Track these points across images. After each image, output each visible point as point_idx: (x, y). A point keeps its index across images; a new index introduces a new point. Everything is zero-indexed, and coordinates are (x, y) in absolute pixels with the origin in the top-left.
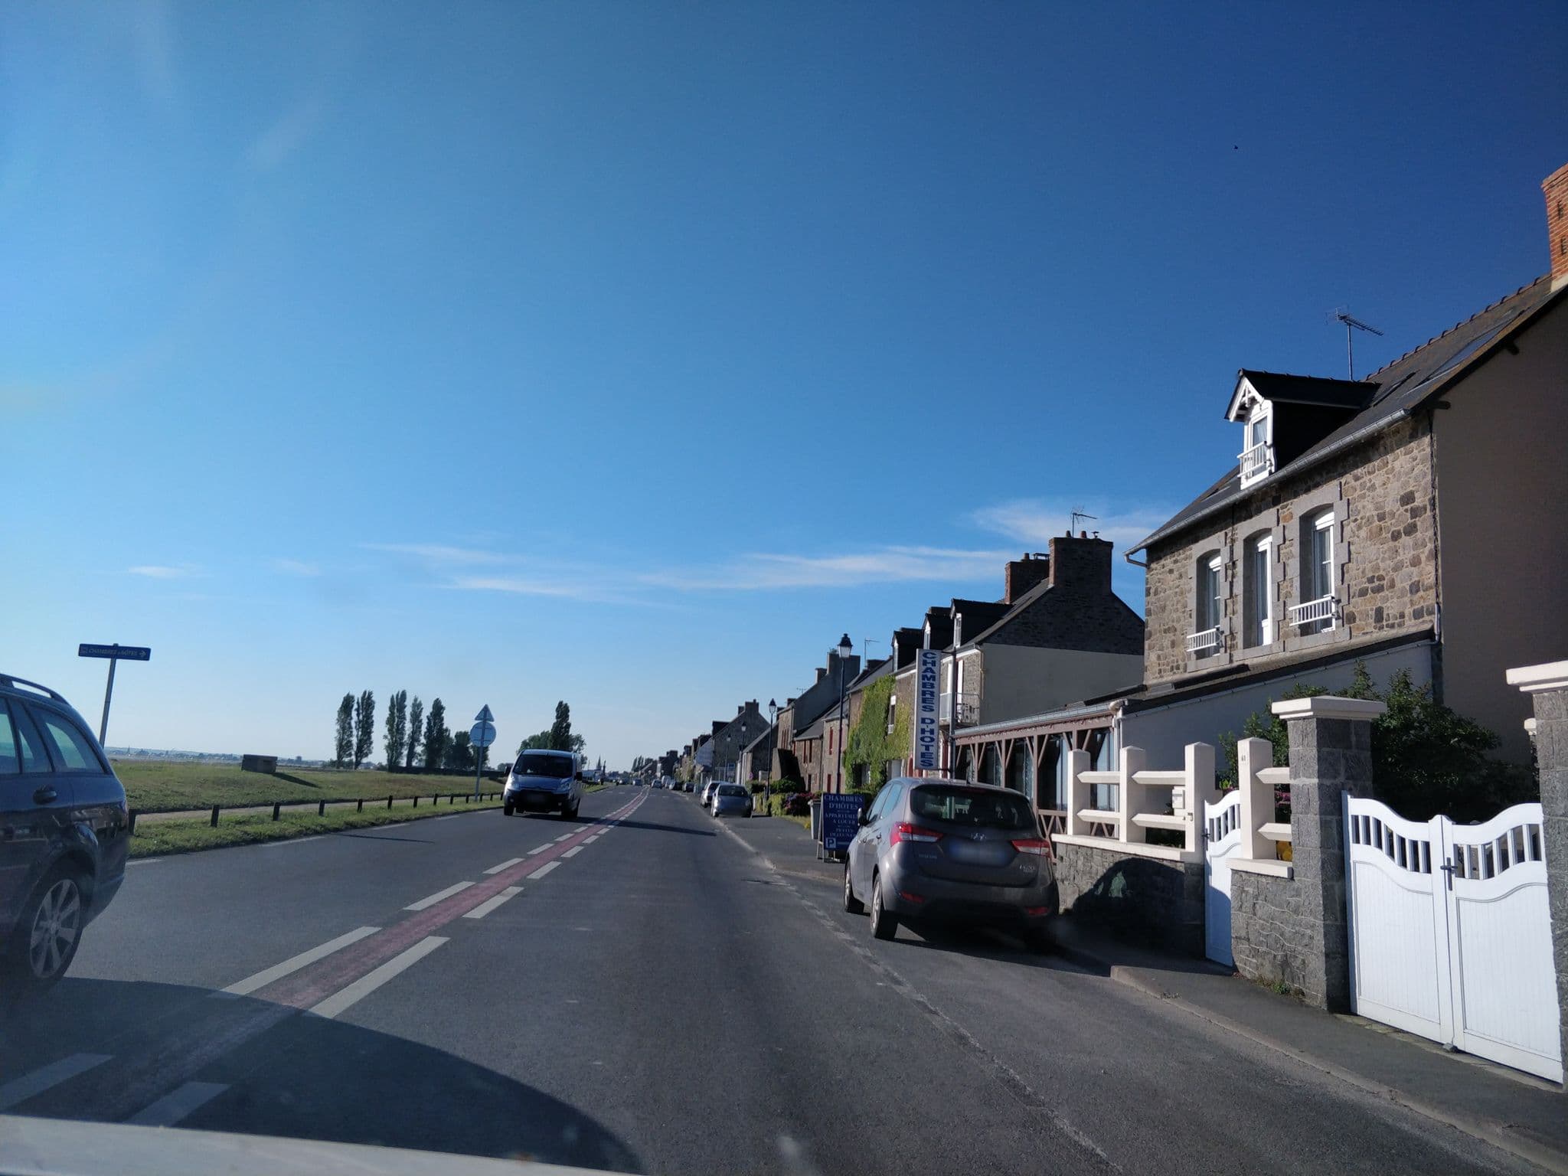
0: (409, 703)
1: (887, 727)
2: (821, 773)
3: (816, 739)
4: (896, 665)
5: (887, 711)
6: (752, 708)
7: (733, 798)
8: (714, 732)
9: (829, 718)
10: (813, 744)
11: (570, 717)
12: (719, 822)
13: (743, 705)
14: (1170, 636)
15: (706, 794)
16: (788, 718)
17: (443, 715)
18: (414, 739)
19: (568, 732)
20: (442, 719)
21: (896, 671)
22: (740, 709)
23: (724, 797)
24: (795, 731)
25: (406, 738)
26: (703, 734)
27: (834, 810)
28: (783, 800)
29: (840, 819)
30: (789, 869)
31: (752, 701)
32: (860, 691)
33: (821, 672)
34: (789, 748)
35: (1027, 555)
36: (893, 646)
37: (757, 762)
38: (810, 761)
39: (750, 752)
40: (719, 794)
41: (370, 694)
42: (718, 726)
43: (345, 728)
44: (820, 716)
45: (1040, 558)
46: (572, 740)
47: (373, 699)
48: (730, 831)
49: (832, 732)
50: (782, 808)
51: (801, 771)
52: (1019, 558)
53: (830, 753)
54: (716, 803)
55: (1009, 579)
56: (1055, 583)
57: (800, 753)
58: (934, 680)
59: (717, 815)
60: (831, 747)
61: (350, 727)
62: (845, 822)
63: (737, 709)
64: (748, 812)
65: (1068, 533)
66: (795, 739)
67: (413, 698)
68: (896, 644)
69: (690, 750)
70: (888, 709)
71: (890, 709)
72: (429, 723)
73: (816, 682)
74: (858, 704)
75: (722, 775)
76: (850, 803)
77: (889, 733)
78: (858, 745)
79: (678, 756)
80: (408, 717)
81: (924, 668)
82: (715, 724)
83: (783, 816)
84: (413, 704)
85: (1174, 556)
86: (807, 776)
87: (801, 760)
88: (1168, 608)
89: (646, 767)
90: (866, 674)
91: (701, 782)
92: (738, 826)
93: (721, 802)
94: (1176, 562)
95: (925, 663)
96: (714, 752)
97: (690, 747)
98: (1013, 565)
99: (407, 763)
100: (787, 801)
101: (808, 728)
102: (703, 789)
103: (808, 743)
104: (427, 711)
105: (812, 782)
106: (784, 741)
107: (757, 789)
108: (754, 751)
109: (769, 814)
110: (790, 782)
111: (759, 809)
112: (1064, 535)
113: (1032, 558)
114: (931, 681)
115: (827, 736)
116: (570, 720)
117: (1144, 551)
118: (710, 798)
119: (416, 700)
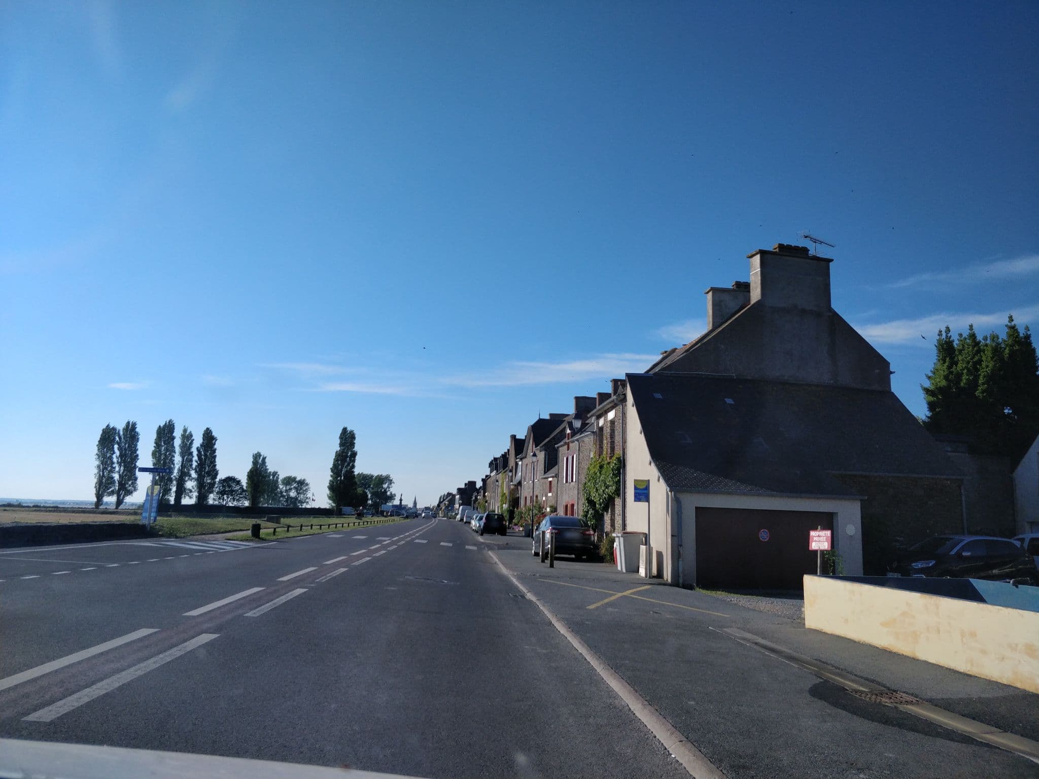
0: (178, 434)
11: (356, 445)
17: (215, 447)
18: (184, 474)
20: (214, 451)
25: (176, 473)
41: (134, 425)
43: (105, 462)
47: (137, 430)
61: (113, 463)
67: (182, 428)
72: (199, 456)
79: (476, 485)
80: (178, 449)
84: (182, 435)
99: (175, 500)
104: (198, 441)
116: (356, 449)
119: (185, 430)
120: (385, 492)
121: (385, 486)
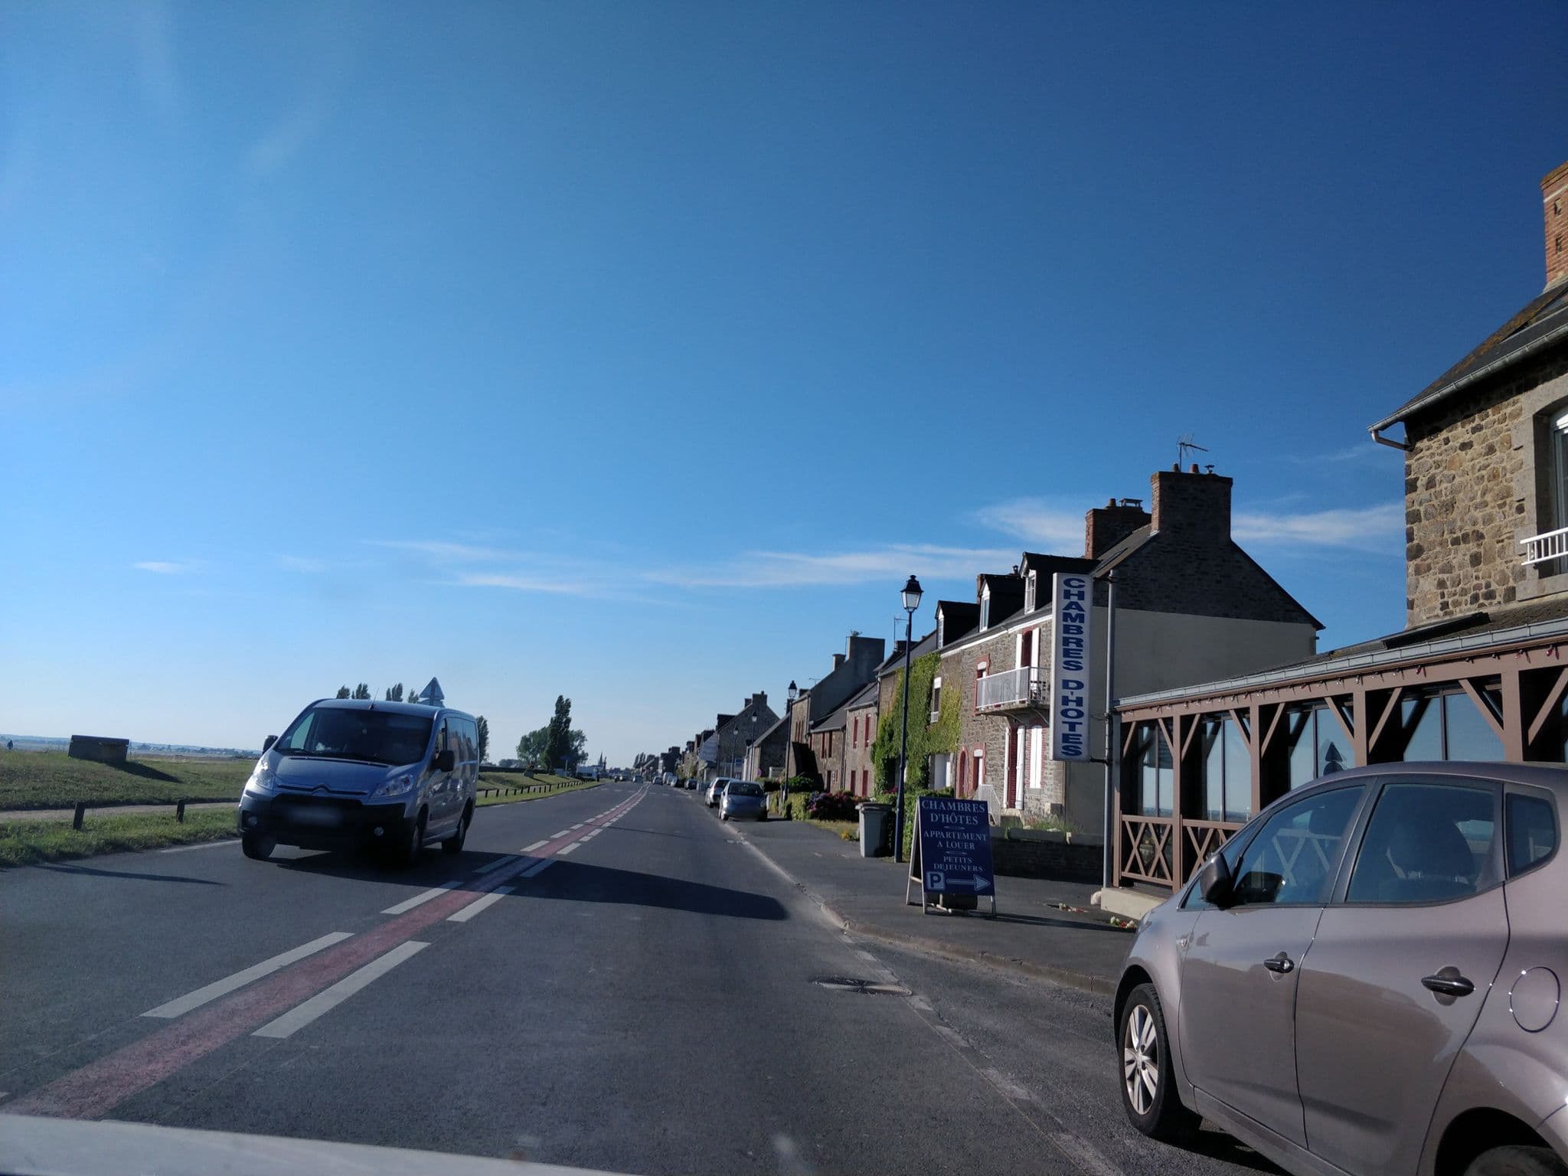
0: (405, 695)
1: (930, 715)
2: (843, 769)
3: (838, 730)
4: (941, 641)
5: (930, 696)
6: (760, 699)
7: (745, 797)
8: (719, 726)
9: (854, 706)
10: (834, 737)
11: (570, 712)
12: (729, 828)
13: (751, 697)
14: (1472, 547)
15: (711, 792)
16: (802, 709)
19: (568, 727)
21: (941, 647)
22: (747, 701)
23: (735, 797)
24: (812, 722)
26: (707, 729)
27: (940, 826)
28: (807, 800)
29: (950, 840)
30: (877, 932)
31: (760, 693)
32: (893, 674)
33: (839, 659)
34: (805, 742)
35: (1113, 501)
36: (937, 618)
37: (766, 758)
38: (830, 756)
39: (758, 747)
40: (728, 794)
41: (366, 687)
42: (723, 719)
44: (842, 704)
45: (1129, 504)
46: (572, 735)
47: (368, 692)
48: (746, 843)
49: (856, 722)
50: (806, 810)
51: (819, 767)
52: (1103, 504)
53: (855, 747)
54: (725, 803)
55: (1091, 530)
56: (1160, 528)
57: (818, 747)
58: (1082, 621)
59: (726, 818)
60: (855, 740)
62: (958, 845)
63: (744, 701)
64: (763, 816)
65: (1176, 466)
66: (812, 731)
67: (410, 692)
68: (941, 616)
69: (693, 746)
70: (931, 694)
71: (934, 691)
73: (833, 669)
74: (890, 689)
75: (728, 771)
76: (964, 813)
77: (932, 721)
78: (891, 736)
79: (681, 752)
81: (1067, 602)
82: (720, 717)
83: (807, 820)
84: (409, 698)
85: (1473, 421)
86: (826, 773)
87: (818, 754)
88: (1460, 506)
89: (649, 763)
90: (895, 657)
91: (705, 778)
92: (755, 834)
93: (732, 803)
94: (1477, 429)
95: (1067, 595)
96: (719, 747)
97: (693, 743)
98: (1097, 513)
100: (812, 802)
101: (828, 718)
102: (708, 787)
103: (827, 735)
105: (833, 779)
106: (798, 734)
107: (772, 787)
108: (761, 746)
109: (789, 817)
110: (806, 779)
111: (774, 811)
112: (1171, 469)
113: (1119, 504)
114: (1077, 623)
115: (850, 728)
116: (570, 715)
117: (1401, 425)
118: (717, 797)
119: (412, 694)
120: (576, 750)
121: (576, 743)
